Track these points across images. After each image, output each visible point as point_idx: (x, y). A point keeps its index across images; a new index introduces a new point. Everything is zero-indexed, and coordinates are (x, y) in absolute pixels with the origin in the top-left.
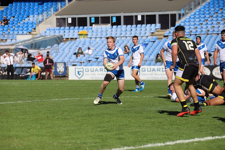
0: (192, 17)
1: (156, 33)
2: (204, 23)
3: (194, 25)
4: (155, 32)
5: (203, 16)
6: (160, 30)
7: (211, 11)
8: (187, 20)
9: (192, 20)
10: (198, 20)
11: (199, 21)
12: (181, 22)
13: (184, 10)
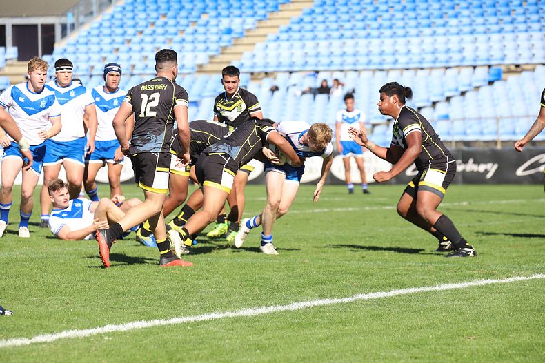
0: (95, 32)
1: (7, 70)
2: (124, 48)
3: (99, 52)
4: (3, 68)
5: (119, 31)
6: (15, 62)
7: (140, 19)
8: (83, 40)
9: (95, 40)
10: (107, 40)
11: (111, 44)
12: (68, 45)
13: (73, 15)
